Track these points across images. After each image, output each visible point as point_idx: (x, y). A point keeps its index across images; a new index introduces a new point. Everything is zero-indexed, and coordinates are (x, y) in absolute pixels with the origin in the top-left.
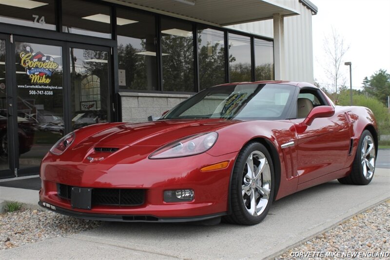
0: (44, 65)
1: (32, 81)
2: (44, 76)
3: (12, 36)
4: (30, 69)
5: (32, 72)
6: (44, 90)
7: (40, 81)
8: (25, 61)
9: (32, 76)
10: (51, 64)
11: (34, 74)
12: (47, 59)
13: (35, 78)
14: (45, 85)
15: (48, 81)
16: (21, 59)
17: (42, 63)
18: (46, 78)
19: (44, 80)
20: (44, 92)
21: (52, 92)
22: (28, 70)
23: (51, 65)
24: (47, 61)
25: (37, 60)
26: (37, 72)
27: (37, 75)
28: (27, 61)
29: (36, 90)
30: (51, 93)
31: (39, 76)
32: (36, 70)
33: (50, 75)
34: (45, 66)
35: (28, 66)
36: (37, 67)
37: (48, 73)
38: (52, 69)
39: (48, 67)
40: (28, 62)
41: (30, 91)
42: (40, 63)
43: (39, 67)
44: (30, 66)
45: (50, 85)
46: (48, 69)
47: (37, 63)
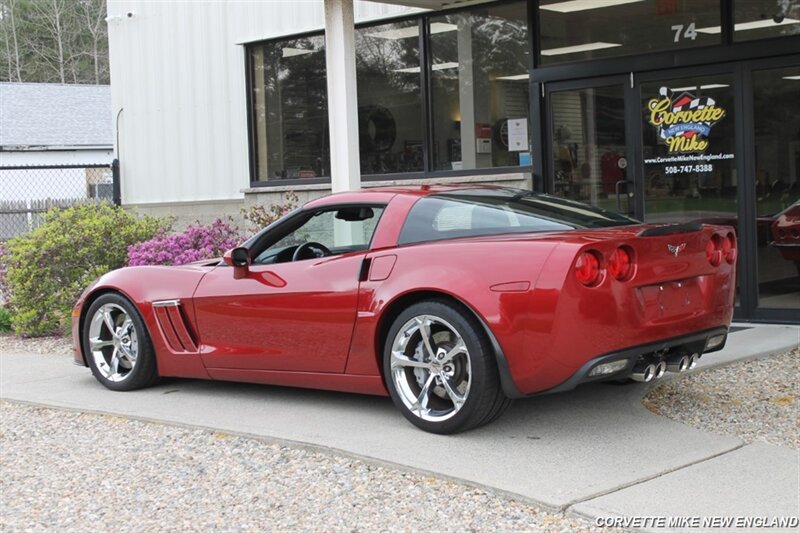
0: (695, 115)
1: (671, 150)
2: (695, 137)
3: (632, 75)
4: (666, 127)
5: (671, 132)
6: (694, 163)
7: (687, 148)
8: (657, 114)
9: (670, 140)
10: (710, 111)
11: (674, 136)
12: (700, 104)
13: (676, 144)
14: (695, 153)
15: (703, 145)
16: (650, 113)
17: (691, 112)
18: (698, 140)
19: (694, 145)
20: (694, 167)
21: (710, 166)
22: (663, 131)
23: (709, 114)
24: (700, 107)
25: (680, 108)
26: (680, 131)
27: (680, 137)
28: (661, 114)
29: (678, 164)
30: (709, 168)
31: (683, 138)
32: (677, 129)
33: (707, 134)
34: (697, 118)
35: (664, 123)
36: (680, 122)
37: (703, 130)
38: (712, 121)
39: (702, 119)
40: (662, 116)
41: (667, 168)
42: (687, 113)
43: (684, 120)
44: (667, 122)
45: (707, 152)
46: (704, 124)
47: (681, 114)
